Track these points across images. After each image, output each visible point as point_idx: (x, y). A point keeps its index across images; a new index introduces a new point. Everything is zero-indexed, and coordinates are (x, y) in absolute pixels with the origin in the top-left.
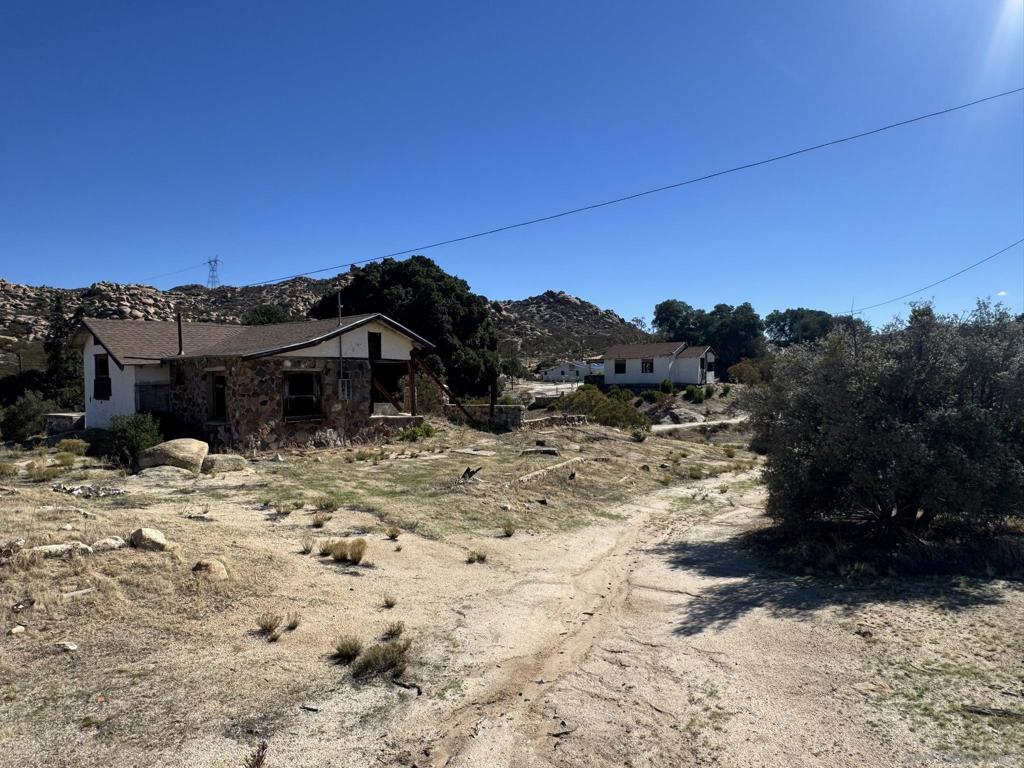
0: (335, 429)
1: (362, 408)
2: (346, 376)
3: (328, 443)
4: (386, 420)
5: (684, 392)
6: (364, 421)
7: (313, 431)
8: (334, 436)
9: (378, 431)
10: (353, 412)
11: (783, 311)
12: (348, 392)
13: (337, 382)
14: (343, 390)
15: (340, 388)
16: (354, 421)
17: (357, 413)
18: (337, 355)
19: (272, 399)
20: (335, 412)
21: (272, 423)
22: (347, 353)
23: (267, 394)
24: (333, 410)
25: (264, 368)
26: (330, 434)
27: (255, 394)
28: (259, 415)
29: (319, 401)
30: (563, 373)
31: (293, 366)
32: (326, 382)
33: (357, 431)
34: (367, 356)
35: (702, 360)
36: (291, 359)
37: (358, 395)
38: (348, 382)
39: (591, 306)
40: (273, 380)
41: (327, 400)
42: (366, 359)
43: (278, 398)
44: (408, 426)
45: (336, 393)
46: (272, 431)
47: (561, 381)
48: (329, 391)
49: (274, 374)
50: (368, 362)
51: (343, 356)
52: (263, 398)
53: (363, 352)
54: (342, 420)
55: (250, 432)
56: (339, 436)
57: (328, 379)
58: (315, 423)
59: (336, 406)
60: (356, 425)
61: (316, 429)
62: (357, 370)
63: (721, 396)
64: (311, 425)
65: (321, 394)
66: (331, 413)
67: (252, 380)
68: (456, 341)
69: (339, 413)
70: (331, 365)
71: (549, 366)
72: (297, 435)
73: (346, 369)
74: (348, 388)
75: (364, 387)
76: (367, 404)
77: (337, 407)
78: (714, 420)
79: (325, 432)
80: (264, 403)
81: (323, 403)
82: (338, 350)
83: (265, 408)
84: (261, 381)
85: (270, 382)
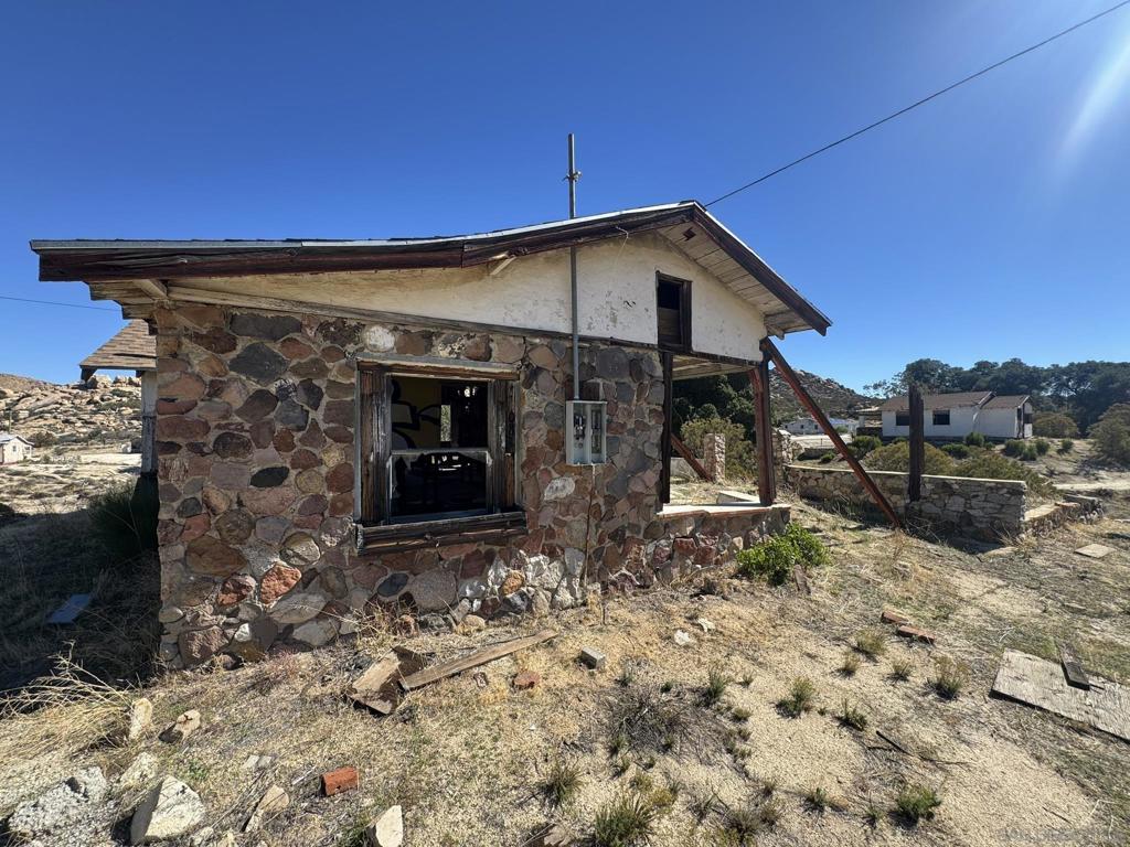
0: (552, 554)
1: (637, 487)
2: (589, 392)
3: (530, 602)
4: (702, 519)
5: (1003, 446)
6: (643, 525)
7: (476, 566)
8: (552, 574)
9: (681, 550)
10: (611, 501)
11: (1064, 364)
12: (597, 439)
13: (563, 409)
14: (580, 436)
15: (571, 430)
16: (612, 526)
17: (622, 506)
18: (563, 327)
19: (308, 463)
20: (555, 502)
21: (309, 550)
22: (595, 325)
23: (284, 444)
24: (548, 495)
25: (276, 348)
26: (538, 572)
27: (229, 444)
28: (243, 523)
29: (503, 467)
30: (802, 427)
31: (401, 349)
32: (526, 409)
33: (625, 553)
34: (654, 340)
35: (1019, 410)
36: (397, 324)
37: (626, 449)
38: (597, 412)
39: (814, 377)
40: (314, 395)
41: (530, 463)
42: (649, 347)
43: (333, 457)
44: (755, 533)
45: (557, 443)
46: (310, 579)
47: (802, 434)
48: (533, 436)
49: (323, 371)
50: (655, 356)
51: (583, 331)
52: (266, 457)
53: (643, 327)
54: (577, 523)
55: (199, 589)
56: (567, 573)
57: (531, 401)
58: (487, 540)
59: (558, 483)
60: (618, 536)
61: (489, 559)
62: (627, 380)
63: (1059, 452)
64: (470, 548)
65: (510, 446)
66: (539, 505)
67: (216, 389)
68: (730, 390)
69: (567, 505)
70: (540, 357)
71: (788, 421)
72: (415, 587)
73: (590, 370)
74: (597, 427)
75: (645, 427)
76: (651, 477)
77: (563, 487)
78: (1064, 482)
79: (521, 565)
80: (271, 477)
81: (519, 475)
82: (566, 313)
83: (269, 497)
84: (261, 396)
85: (298, 399)
